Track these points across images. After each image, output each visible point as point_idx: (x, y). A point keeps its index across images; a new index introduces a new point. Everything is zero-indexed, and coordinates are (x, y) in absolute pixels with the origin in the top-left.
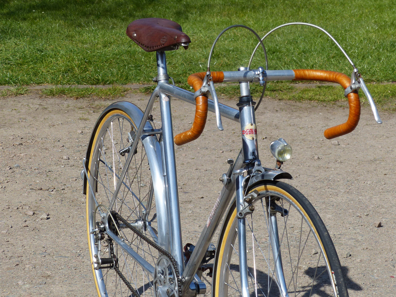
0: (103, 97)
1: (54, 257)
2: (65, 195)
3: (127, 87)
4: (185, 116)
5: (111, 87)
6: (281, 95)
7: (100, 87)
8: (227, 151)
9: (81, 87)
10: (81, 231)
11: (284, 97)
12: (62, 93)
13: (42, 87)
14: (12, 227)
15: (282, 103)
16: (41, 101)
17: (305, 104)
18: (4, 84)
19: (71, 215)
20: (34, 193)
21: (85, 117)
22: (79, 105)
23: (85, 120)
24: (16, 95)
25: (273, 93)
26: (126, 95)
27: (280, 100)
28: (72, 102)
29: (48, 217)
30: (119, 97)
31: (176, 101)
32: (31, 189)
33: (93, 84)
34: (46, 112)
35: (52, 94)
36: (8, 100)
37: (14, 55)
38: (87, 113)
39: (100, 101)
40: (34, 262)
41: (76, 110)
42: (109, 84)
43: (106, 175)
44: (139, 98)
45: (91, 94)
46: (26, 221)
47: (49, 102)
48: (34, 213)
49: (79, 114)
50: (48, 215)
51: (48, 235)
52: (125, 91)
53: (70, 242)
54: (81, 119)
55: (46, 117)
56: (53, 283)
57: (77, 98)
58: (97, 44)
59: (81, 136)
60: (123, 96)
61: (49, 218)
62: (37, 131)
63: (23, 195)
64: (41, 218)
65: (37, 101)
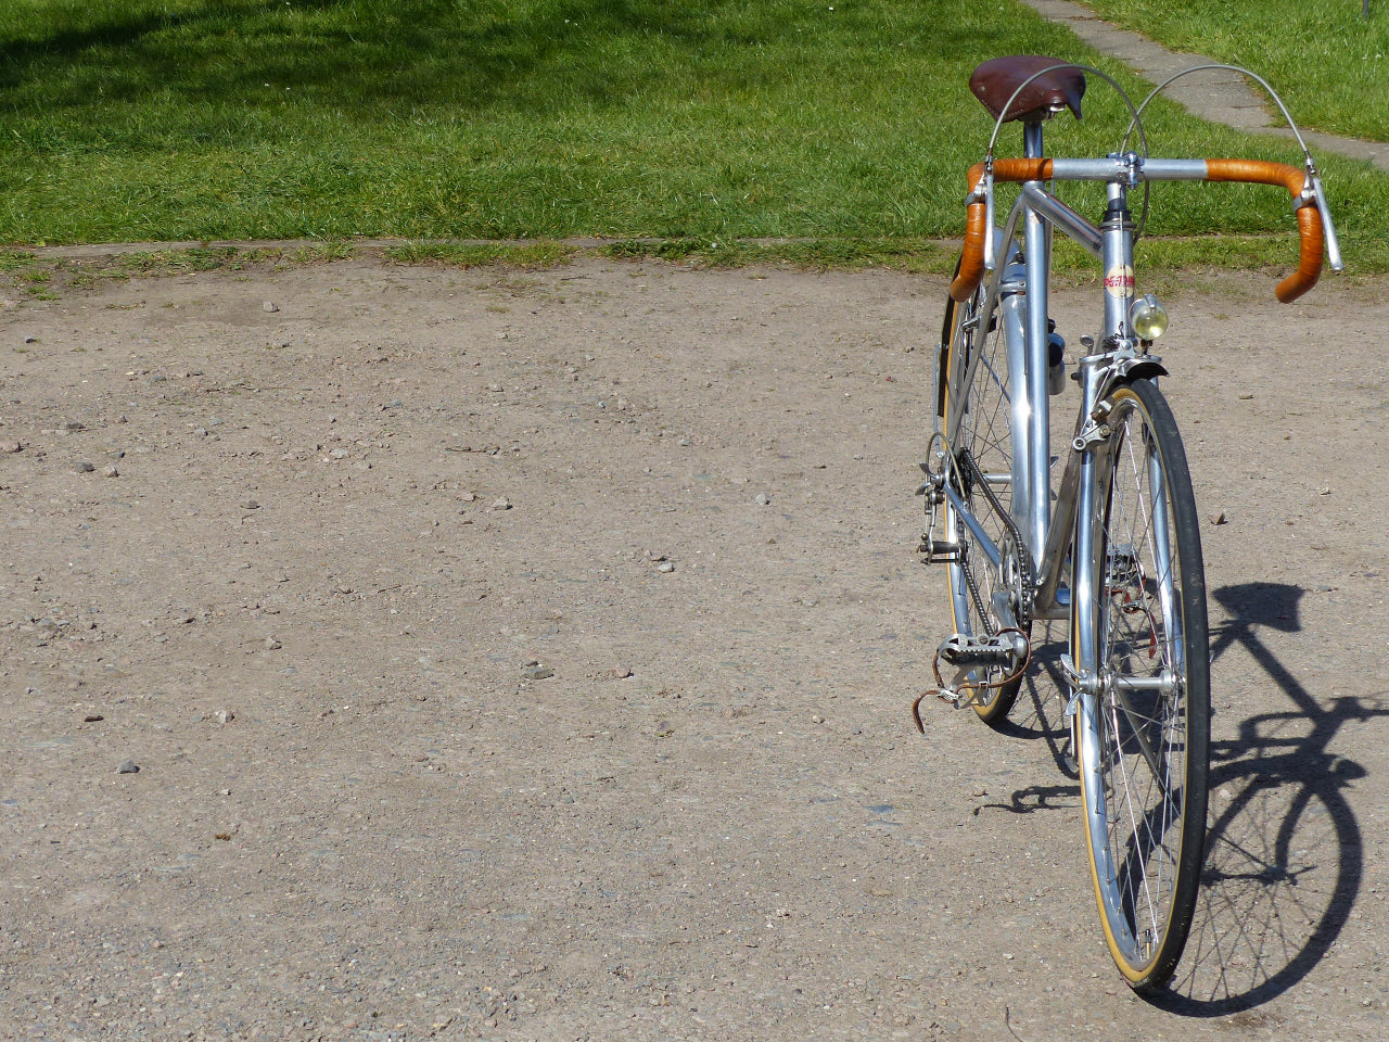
0: (523, 265)
1: (555, 581)
2: (527, 462)
3: (570, 243)
5: (532, 243)
6: (913, 264)
7: (510, 243)
8: (839, 375)
9: (468, 243)
10: (591, 532)
11: (920, 266)
12: (431, 255)
13: (381, 243)
14: (438, 524)
15: (917, 279)
16: (387, 273)
18: (297, 236)
19: (556, 500)
20: (456, 458)
21: (501, 305)
22: (475, 281)
23: (502, 311)
24: (331, 258)
25: (893, 259)
26: (572, 259)
27: (911, 272)
28: (456, 275)
29: (508, 504)
30: (558, 264)
31: (687, 274)
32: (447, 449)
33: (493, 238)
34: (408, 294)
35: (410, 257)
36: (315, 268)
38: (500, 299)
39: (520, 273)
40: (515, 591)
41: (473, 291)
42: (527, 237)
43: (597, 422)
44: (603, 268)
46: (464, 513)
47: (405, 275)
48: (475, 497)
49: (481, 301)
50: (506, 501)
51: (524, 540)
52: (567, 253)
53: (577, 554)
55: (413, 305)
56: (575, 630)
57: (467, 267)
60: (566, 263)
61: (511, 507)
63: (435, 461)
64: (493, 506)
65: (380, 273)
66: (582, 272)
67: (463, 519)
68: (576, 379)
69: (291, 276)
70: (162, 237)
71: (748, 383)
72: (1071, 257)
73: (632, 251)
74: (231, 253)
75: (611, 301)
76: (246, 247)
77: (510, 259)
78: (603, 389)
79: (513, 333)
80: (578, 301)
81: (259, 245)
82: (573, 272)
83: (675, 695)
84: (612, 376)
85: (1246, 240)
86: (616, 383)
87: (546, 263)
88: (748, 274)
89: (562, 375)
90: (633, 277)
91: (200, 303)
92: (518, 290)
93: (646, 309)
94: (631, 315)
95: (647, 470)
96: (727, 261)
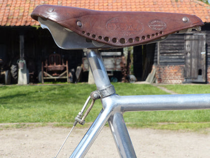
6: (154, 127)
9: (69, 123)
12: (62, 125)
13: (53, 123)
15: (155, 130)
17: (165, 131)
23: (72, 137)
24: (43, 126)
25: (151, 127)
28: (66, 129)
35: (58, 126)
41: (68, 132)
47: (56, 129)
54: (70, 136)
55: (55, 135)
57: (68, 128)
59: (71, 144)
65: (51, 129)
70: (13, 122)
72: (185, 126)
74: (24, 125)
76: (27, 124)
79: (73, 141)
81: (30, 124)
91: (13, 135)
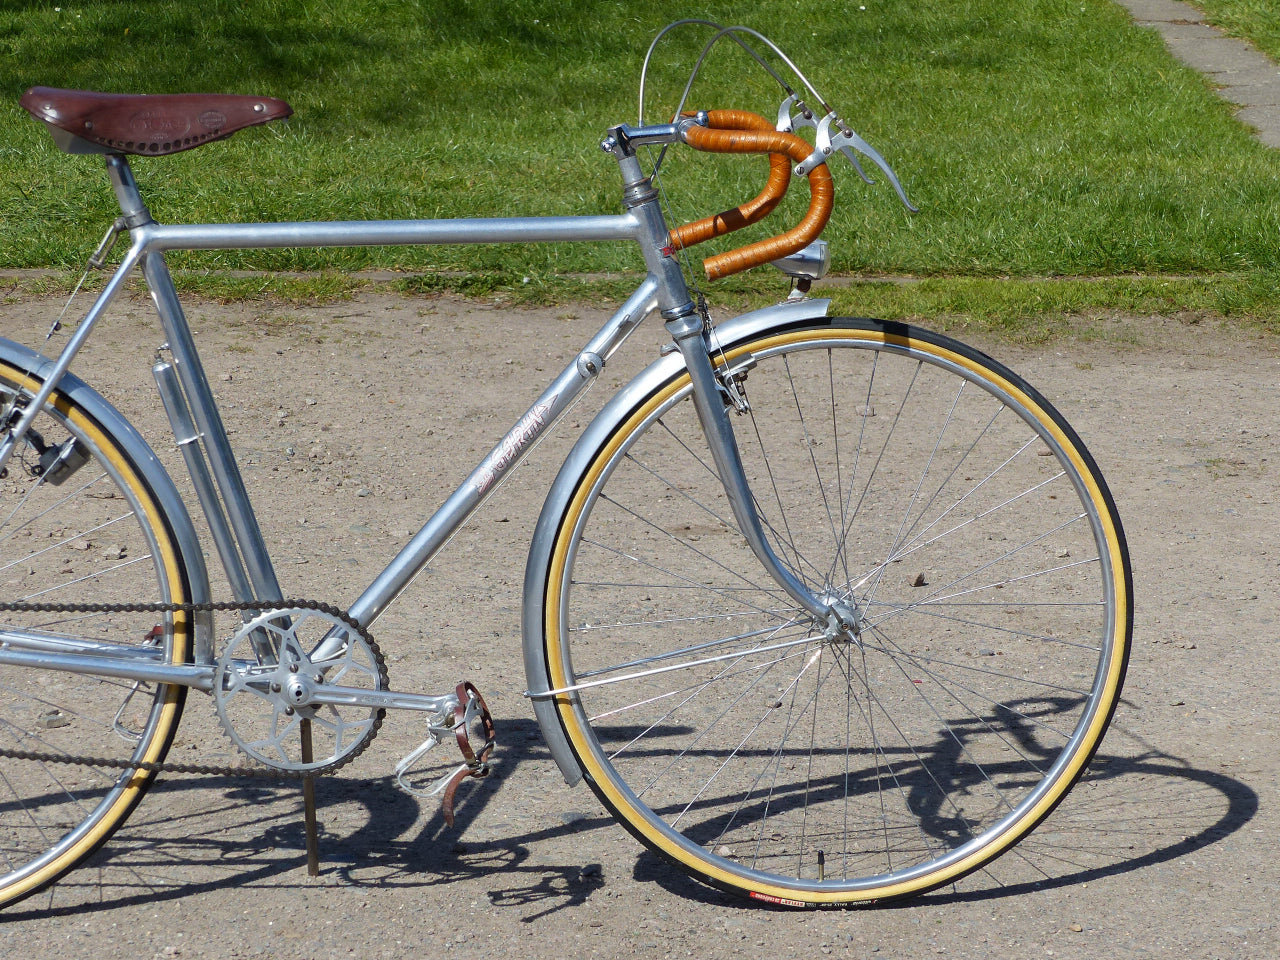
0: (295, 300)
1: (128, 632)
3: (359, 276)
4: (500, 347)
5: (317, 275)
7: (291, 275)
9: (239, 274)
12: (189, 288)
14: (33, 573)
18: (44, 264)
20: (93, 505)
21: (243, 345)
22: (231, 317)
23: (243, 351)
25: (737, 298)
26: (356, 295)
29: (123, 554)
30: (337, 300)
31: (483, 314)
32: (88, 496)
33: (272, 269)
34: (146, 331)
36: (50, 302)
37: (74, 198)
38: (249, 337)
39: (287, 309)
41: (223, 328)
42: (315, 269)
43: (276, 470)
44: (389, 305)
45: (264, 291)
46: (68, 562)
48: (89, 546)
49: (229, 338)
50: (123, 550)
52: (352, 287)
54: (231, 349)
57: (228, 301)
58: (301, 176)
59: (227, 386)
60: (346, 299)
61: (126, 556)
62: (117, 376)
63: (68, 507)
64: (105, 553)
66: (364, 309)
67: (66, 567)
68: (282, 424)
69: (19, 309)
71: (478, 431)
73: (430, 286)
75: (378, 342)
77: (281, 293)
78: (307, 434)
79: (241, 375)
80: (338, 341)
82: (353, 308)
83: (191, 746)
84: (325, 422)
85: (1169, 281)
86: (325, 429)
87: (322, 299)
88: (560, 313)
89: (267, 421)
90: (421, 315)
92: (275, 329)
93: (413, 350)
94: (392, 359)
95: (302, 521)
96: (537, 299)
